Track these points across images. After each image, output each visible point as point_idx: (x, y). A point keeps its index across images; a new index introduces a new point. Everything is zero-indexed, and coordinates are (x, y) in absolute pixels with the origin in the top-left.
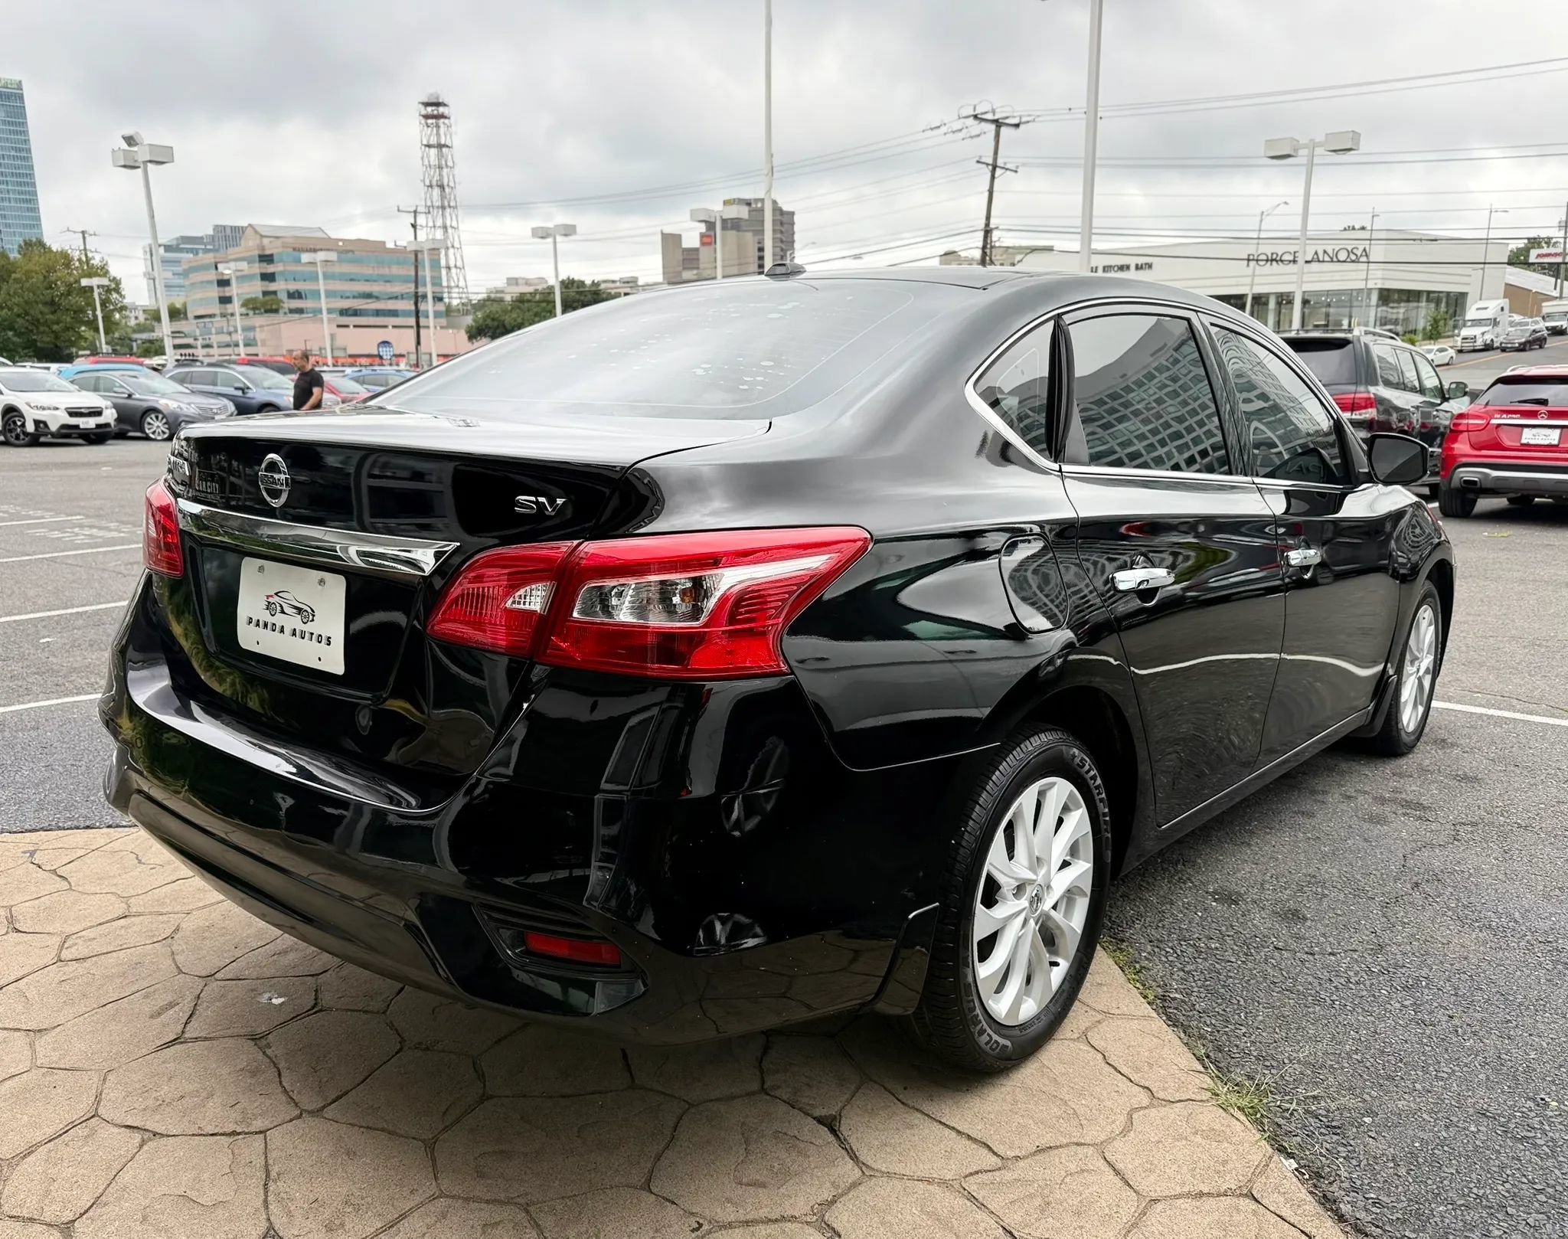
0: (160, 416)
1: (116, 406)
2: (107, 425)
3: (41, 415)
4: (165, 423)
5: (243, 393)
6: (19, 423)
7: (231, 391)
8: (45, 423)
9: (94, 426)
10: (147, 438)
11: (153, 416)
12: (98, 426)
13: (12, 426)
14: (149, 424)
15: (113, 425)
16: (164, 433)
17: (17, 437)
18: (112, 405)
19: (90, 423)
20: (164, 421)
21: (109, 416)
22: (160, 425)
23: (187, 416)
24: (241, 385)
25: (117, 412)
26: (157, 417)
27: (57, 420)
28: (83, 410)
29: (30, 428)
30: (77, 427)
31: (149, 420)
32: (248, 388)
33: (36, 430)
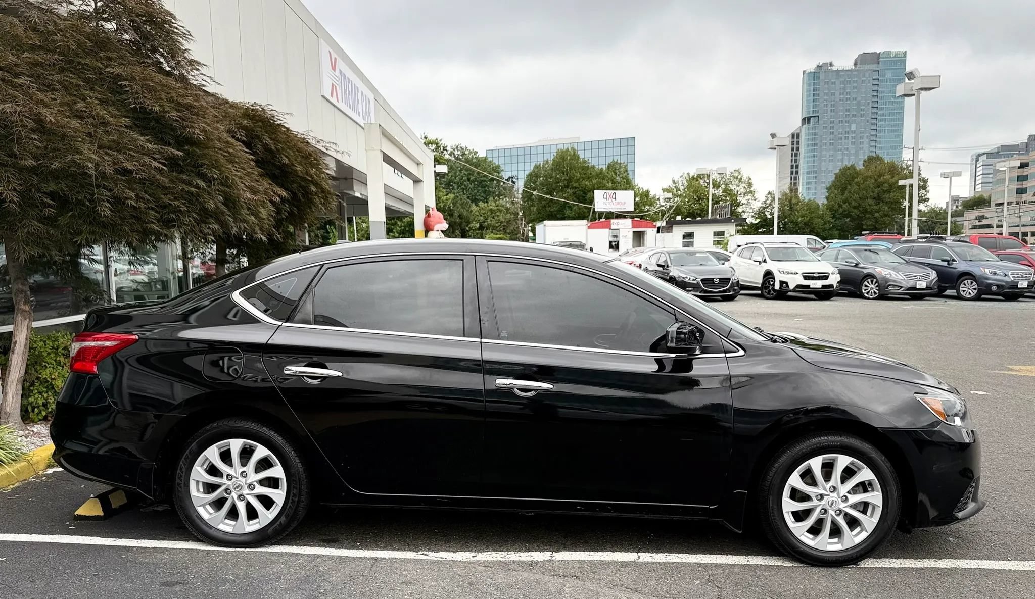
0: (875, 280)
1: (841, 272)
2: (831, 286)
3: (785, 278)
4: (876, 287)
5: (948, 264)
6: (772, 283)
7: (938, 262)
8: (786, 283)
9: (820, 287)
10: (861, 296)
11: (869, 280)
12: (824, 287)
13: (767, 284)
14: (866, 286)
15: (835, 287)
16: (875, 293)
17: (769, 293)
18: (837, 272)
19: (818, 284)
20: (877, 284)
21: (834, 280)
22: (873, 287)
23: (894, 281)
24: (948, 258)
25: (841, 277)
26: (872, 281)
27: (794, 281)
28: (815, 275)
29: (777, 287)
30: (808, 287)
31: (866, 283)
32: (954, 260)
33: (780, 288)
